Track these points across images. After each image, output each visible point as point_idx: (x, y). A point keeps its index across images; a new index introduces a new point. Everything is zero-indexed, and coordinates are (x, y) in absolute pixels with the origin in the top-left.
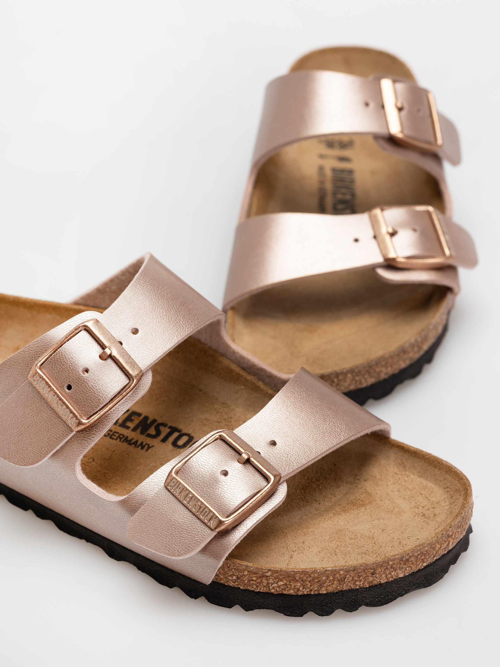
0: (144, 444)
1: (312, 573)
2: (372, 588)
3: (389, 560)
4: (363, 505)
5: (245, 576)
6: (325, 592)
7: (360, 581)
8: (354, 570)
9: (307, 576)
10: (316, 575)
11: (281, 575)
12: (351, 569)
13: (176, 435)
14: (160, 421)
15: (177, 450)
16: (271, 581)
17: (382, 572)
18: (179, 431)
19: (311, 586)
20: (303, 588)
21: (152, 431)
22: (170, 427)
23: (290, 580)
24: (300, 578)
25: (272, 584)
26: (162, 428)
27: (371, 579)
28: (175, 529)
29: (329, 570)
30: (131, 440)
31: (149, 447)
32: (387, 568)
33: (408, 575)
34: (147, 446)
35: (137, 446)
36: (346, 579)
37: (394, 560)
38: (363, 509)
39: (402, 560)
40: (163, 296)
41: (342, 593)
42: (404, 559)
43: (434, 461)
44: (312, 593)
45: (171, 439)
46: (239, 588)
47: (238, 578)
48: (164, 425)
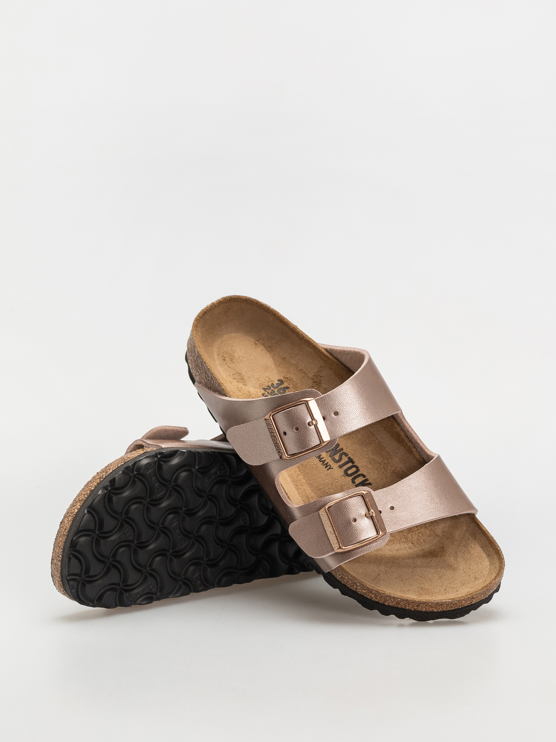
0: (328, 464)
1: (382, 594)
2: (415, 611)
3: (430, 602)
4: (436, 556)
5: (346, 579)
6: (387, 604)
7: (409, 607)
8: (407, 601)
9: (379, 594)
10: (384, 595)
11: (365, 588)
12: (405, 600)
13: (350, 464)
14: (345, 451)
15: (345, 477)
16: (358, 588)
17: (424, 607)
18: (353, 462)
19: (380, 599)
20: (375, 598)
21: (337, 457)
22: (349, 458)
23: (369, 592)
24: (374, 593)
25: (359, 589)
26: (343, 456)
27: (416, 608)
28: (315, 540)
29: (392, 596)
30: (322, 458)
31: (330, 468)
32: (427, 606)
33: (440, 612)
34: (329, 467)
35: (323, 464)
36: (401, 604)
37: (433, 603)
38: (435, 559)
39: (438, 604)
40: (362, 396)
41: (397, 608)
42: (439, 604)
43: (492, 543)
44: (380, 602)
45: (345, 467)
46: (341, 582)
47: (341, 577)
48: (346, 454)
